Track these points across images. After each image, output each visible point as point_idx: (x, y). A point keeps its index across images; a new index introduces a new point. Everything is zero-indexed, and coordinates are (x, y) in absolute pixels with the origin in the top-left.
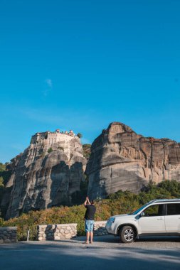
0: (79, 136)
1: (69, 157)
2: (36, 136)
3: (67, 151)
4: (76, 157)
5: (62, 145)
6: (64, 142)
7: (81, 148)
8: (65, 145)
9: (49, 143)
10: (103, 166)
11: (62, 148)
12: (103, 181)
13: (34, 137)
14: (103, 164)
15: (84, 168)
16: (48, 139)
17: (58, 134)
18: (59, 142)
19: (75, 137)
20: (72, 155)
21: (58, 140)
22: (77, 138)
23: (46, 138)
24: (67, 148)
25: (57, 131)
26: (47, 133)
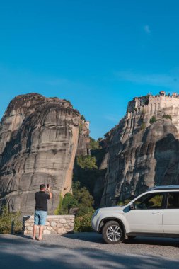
2: (134, 101)
5: (168, 112)
6: (172, 108)
8: (174, 111)
9: (150, 110)
11: (169, 117)
13: (132, 103)
16: (149, 106)
17: (163, 98)
18: (164, 109)
21: (163, 106)
23: (147, 103)
25: (161, 94)
26: (148, 96)
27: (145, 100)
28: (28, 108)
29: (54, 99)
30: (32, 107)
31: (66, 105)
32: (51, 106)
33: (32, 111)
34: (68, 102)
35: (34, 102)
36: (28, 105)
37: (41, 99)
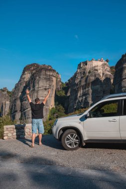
0: (107, 61)
1: (101, 75)
2: (80, 64)
3: (100, 72)
4: (107, 75)
5: (96, 68)
7: (109, 69)
8: (99, 67)
9: (88, 67)
10: (124, 79)
11: (97, 70)
12: (124, 89)
13: (80, 65)
14: (124, 77)
15: (112, 81)
16: (88, 66)
17: (94, 62)
18: (94, 67)
19: (104, 62)
20: (103, 74)
21: (94, 65)
22: (106, 62)
23: (86, 65)
24: (100, 69)
25: (92, 60)
26: (87, 61)
27: (85, 63)
28: (33, 70)
29: (44, 65)
30: (34, 70)
31: (50, 68)
32: (42, 69)
33: (34, 72)
34: (50, 66)
35: (35, 67)
36: (32, 69)
37: (38, 66)
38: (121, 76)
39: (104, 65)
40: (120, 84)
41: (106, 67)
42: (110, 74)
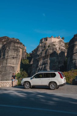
0: (63, 38)
1: (58, 49)
2: (42, 39)
3: (57, 46)
4: (62, 49)
5: (54, 44)
6: (55, 42)
7: (64, 45)
8: (56, 43)
9: (48, 42)
10: (75, 53)
11: (54, 45)
12: (74, 61)
13: (41, 40)
14: (75, 52)
15: (66, 54)
17: (53, 38)
18: (53, 42)
19: (61, 39)
20: (59, 48)
21: (52, 41)
22: (62, 39)
23: (47, 40)
24: (57, 45)
25: (52, 37)
26: (47, 38)
27: (46, 39)
28: (4, 42)
29: (13, 38)
30: (5, 41)
31: (18, 41)
32: (12, 41)
33: (5, 43)
34: (18, 39)
35: (6, 40)
36: (4, 40)
37: (8, 39)
38: (72, 51)
39: (60, 42)
40: (72, 57)
41: (62, 43)
42: (65, 48)
